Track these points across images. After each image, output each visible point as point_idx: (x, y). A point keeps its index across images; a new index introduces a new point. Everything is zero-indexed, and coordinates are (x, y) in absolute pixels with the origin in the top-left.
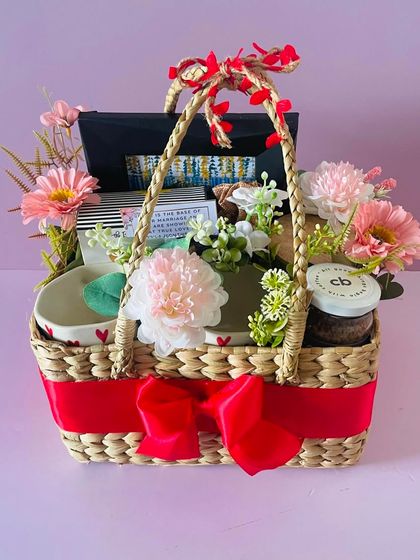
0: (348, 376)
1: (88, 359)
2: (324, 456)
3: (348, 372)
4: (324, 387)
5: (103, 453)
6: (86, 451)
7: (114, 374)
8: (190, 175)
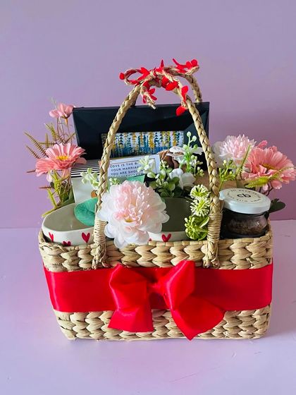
0: (252, 259)
1: (76, 255)
2: (240, 326)
3: (252, 256)
4: (236, 268)
5: (85, 329)
6: (74, 329)
7: (94, 266)
8: (142, 146)
